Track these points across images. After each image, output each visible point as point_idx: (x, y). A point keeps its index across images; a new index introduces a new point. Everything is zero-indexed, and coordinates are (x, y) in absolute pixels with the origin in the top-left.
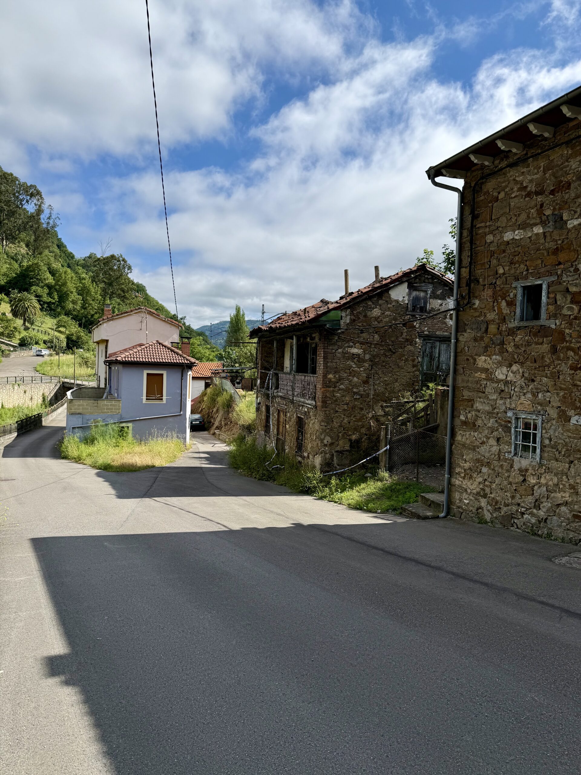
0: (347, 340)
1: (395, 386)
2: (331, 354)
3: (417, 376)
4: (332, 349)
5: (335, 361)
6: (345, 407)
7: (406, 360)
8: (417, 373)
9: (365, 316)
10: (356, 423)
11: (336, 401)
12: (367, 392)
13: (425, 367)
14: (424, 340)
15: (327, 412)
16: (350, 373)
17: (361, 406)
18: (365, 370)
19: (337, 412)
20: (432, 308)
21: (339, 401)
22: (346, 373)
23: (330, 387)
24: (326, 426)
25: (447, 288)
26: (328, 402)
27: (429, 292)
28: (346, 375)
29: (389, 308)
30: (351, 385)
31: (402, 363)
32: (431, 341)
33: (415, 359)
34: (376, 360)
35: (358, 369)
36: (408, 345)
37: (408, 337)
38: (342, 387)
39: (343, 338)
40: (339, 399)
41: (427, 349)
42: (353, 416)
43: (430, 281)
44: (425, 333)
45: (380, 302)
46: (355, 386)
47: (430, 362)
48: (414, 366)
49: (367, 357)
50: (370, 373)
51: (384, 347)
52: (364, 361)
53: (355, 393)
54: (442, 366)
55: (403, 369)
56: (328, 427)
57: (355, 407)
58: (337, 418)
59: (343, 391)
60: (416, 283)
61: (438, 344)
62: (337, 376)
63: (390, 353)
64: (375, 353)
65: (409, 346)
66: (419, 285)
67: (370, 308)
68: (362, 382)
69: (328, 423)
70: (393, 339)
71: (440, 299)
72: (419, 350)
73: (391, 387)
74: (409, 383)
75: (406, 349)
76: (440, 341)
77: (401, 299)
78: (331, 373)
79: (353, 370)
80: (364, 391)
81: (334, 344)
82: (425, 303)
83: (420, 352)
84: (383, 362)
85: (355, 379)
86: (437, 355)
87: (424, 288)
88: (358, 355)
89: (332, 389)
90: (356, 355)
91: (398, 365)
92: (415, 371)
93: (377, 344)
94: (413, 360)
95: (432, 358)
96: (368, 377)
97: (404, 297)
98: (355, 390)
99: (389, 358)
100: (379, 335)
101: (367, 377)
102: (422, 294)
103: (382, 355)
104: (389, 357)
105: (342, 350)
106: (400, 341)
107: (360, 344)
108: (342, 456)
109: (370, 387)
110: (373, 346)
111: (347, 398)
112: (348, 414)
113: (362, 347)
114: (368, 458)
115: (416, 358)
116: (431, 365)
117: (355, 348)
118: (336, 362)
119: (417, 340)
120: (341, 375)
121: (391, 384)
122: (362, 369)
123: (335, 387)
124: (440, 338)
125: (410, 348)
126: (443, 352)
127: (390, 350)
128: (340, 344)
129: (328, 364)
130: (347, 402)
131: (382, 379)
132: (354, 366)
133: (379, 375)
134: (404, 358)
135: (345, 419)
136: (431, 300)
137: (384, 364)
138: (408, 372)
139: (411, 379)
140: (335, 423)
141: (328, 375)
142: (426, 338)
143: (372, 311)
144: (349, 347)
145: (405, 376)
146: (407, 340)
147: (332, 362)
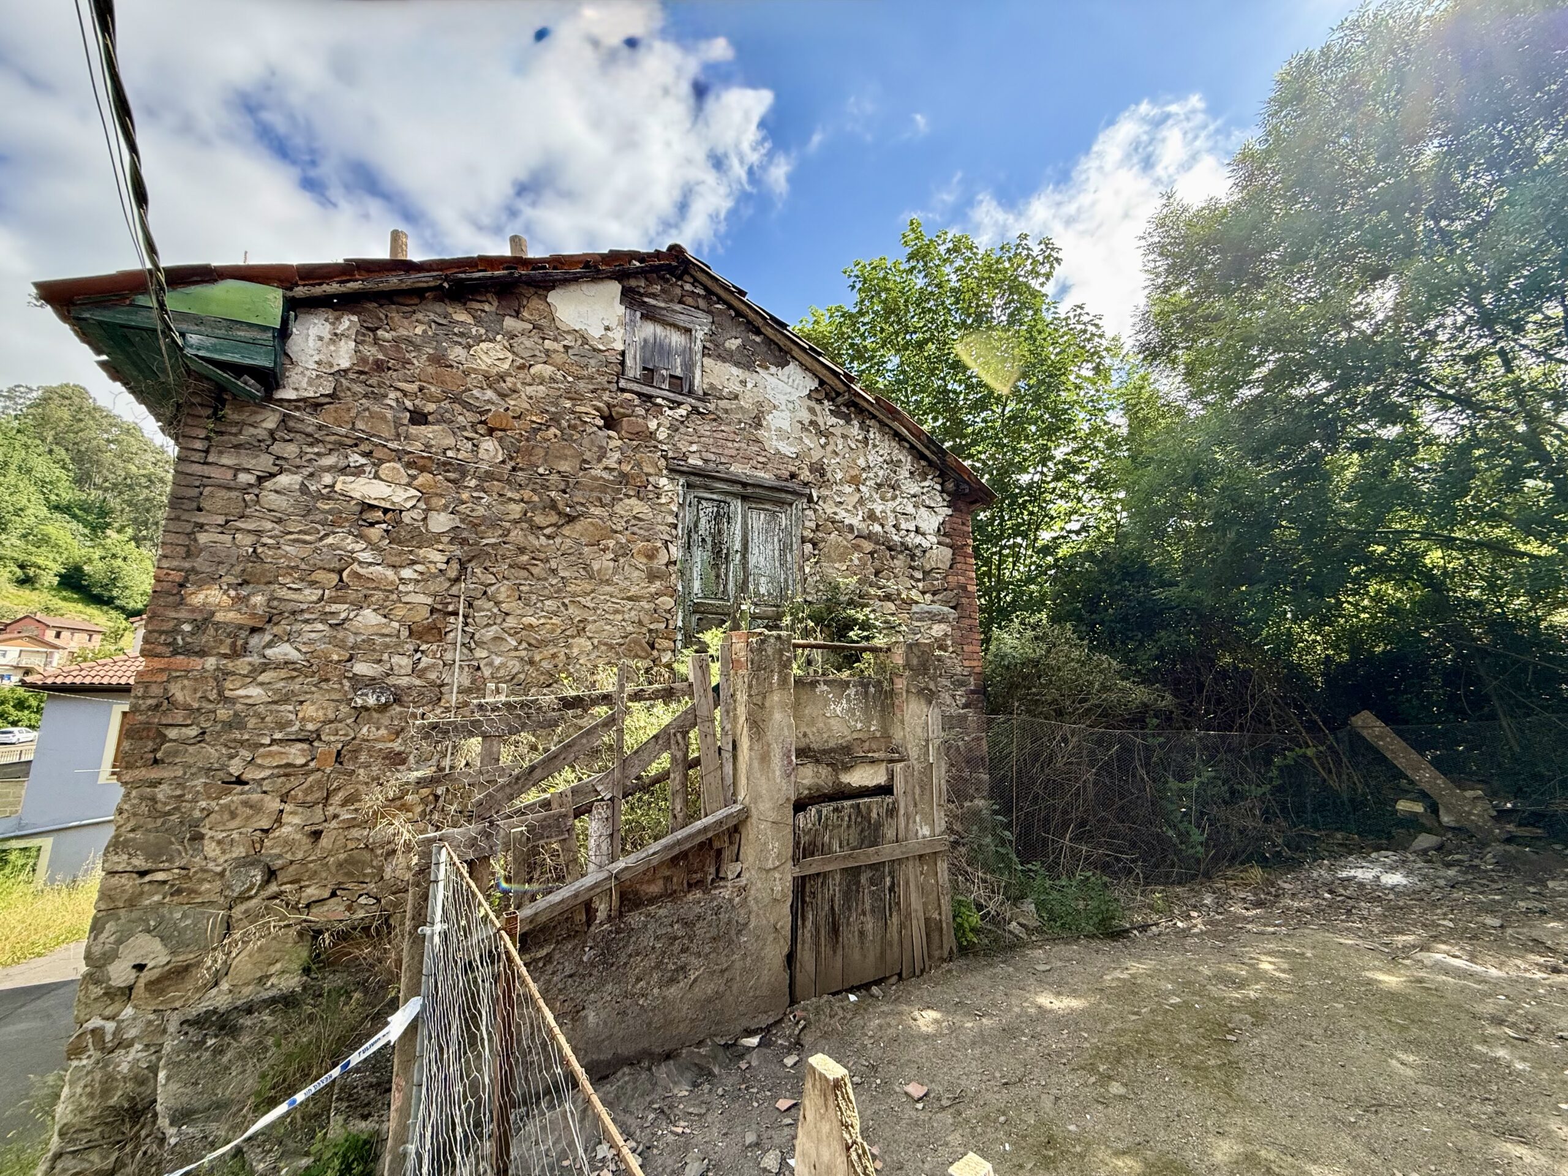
0: (332, 438)
1: (576, 651)
2: (229, 489)
3: (669, 611)
4: (237, 470)
5: (251, 527)
6: (296, 754)
7: (623, 552)
8: (667, 602)
9: (439, 360)
10: (355, 833)
11: (237, 722)
12: (432, 676)
13: (697, 585)
14: (689, 486)
15: (162, 792)
16: (341, 585)
17: (397, 746)
18: (424, 579)
19: (240, 781)
20: (712, 386)
21: (252, 722)
22: (313, 584)
23: (202, 653)
24: (142, 874)
25: (758, 339)
26: (172, 733)
27: (700, 335)
28: (311, 595)
29: (547, 352)
30: (341, 645)
31: (603, 563)
32: (715, 497)
33: (657, 549)
34: (485, 541)
35: (390, 573)
36: (629, 497)
37: (626, 468)
38: (283, 651)
39: (310, 430)
40: (257, 715)
41: (703, 521)
42: (337, 799)
43: (702, 303)
44: (690, 461)
45: (509, 322)
46: (367, 648)
47: (716, 566)
48: (652, 576)
49: (440, 522)
50: (454, 590)
51: (527, 494)
52: (421, 538)
53: (359, 683)
54: (757, 585)
55: (608, 582)
56: (160, 876)
57: (356, 752)
58: (233, 815)
59: (283, 673)
60: (654, 296)
61: (737, 506)
62: (258, 599)
63: (554, 518)
64: (481, 511)
65: (633, 501)
66: (663, 305)
67: (462, 335)
68: (405, 633)
69: (156, 853)
70: (565, 467)
71: (737, 364)
72: (671, 519)
73: (554, 656)
74: (636, 642)
75: (618, 508)
76: (744, 498)
77: (595, 332)
78: (215, 579)
79: (357, 575)
80: (416, 671)
81: (257, 446)
82: (689, 366)
83: (675, 526)
84: (522, 550)
85: (369, 618)
86: (738, 546)
87: (682, 320)
88: (392, 512)
89: (211, 662)
90: (386, 511)
91: (586, 567)
92: (658, 594)
93: (489, 476)
94: (651, 556)
95: (719, 555)
96: (441, 611)
97: (607, 329)
98: (361, 668)
99: (548, 537)
100: (500, 440)
101: (433, 611)
102: (676, 339)
103: (516, 522)
104: (547, 531)
105: (298, 478)
106: (595, 478)
107: (409, 465)
108: (219, 1051)
109: (448, 656)
110: (473, 483)
111: (309, 710)
112: (309, 791)
113: (414, 477)
114: (300, 1097)
115: (659, 544)
116: (718, 576)
117: (377, 477)
118: (258, 533)
119: (664, 481)
120: (283, 593)
121: (554, 642)
122: (407, 573)
123: (236, 653)
124: (745, 485)
125: (639, 507)
126: (755, 539)
127: (553, 505)
128: (290, 450)
129: (203, 538)
130: (310, 727)
131: (511, 622)
132: (367, 556)
133: (497, 604)
134: (611, 543)
135: (286, 818)
136: (706, 360)
137: (525, 558)
138: (629, 599)
139: (640, 623)
140: (210, 848)
141: (191, 588)
142: (697, 480)
143: (470, 347)
144: (344, 470)
145: (616, 612)
146: (624, 478)
147: (224, 527)
